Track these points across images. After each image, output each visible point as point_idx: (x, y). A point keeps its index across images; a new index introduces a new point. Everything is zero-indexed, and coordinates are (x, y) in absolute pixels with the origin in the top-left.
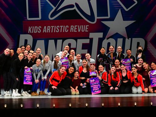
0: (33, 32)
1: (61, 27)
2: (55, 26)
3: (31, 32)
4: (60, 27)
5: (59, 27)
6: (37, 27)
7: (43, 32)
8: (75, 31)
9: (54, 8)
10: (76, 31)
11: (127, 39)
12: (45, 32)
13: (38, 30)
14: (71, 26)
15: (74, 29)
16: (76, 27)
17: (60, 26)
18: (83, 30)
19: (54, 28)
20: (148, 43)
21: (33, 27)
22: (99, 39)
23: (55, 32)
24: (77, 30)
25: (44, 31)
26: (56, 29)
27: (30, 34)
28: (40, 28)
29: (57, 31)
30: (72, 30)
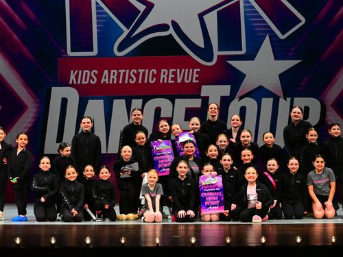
0: (79, 83)
1: (141, 71)
2: (128, 71)
3: (75, 83)
4: (139, 73)
5: (136, 72)
6: (88, 72)
7: (102, 82)
8: (170, 81)
9: (126, 31)
10: (173, 82)
11: (281, 100)
12: (105, 82)
13: (91, 78)
14: (163, 71)
15: (168, 76)
16: (173, 73)
17: (139, 70)
18: (188, 79)
19: (124, 74)
20: (327, 108)
21: (80, 71)
22: (223, 98)
23: (126, 82)
24: (175, 79)
25: (104, 80)
26: (130, 77)
27: (73, 86)
28: (94, 73)
29: (130, 80)
30: (164, 78)
